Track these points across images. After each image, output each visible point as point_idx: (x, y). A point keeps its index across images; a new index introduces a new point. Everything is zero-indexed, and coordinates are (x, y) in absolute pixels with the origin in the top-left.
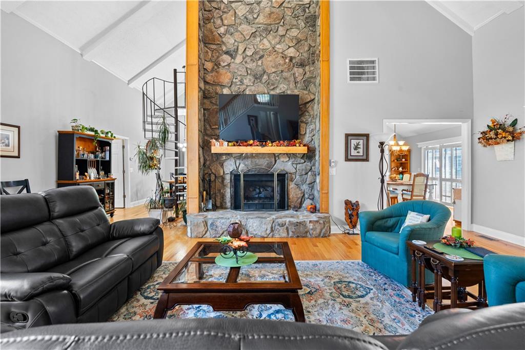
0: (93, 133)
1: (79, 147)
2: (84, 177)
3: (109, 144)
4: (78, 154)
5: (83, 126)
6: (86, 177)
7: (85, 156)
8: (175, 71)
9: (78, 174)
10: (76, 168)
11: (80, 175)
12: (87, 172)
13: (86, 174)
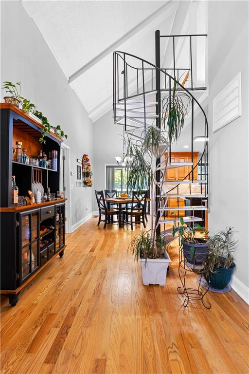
0: (40, 121)
1: (17, 143)
2: (27, 198)
3: (57, 147)
4: (16, 156)
5: (25, 101)
6: (30, 198)
7: (28, 160)
8: (158, 32)
9: (16, 192)
10: (12, 180)
11: (19, 194)
12: (31, 190)
13: (30, 193)
